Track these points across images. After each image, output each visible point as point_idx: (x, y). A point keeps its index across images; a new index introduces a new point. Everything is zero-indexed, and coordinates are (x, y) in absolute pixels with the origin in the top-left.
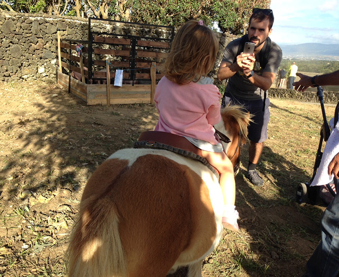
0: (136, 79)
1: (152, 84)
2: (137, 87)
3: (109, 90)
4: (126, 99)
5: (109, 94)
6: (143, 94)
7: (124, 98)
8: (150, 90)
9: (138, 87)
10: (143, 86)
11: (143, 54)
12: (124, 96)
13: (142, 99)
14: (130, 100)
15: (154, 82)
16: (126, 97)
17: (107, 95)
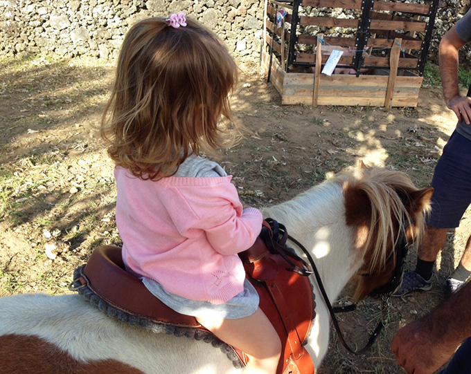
0: (364, 65)
1: (391, 75)
2: (363, 79)
3: (318, 83)
4: (343, 98)
5: (317, 89)
6: (373, 90)
7: (341, 96)
8: (385, 85)
9: (365, 79)
10: (375, 78)
11: (381, 24)
12: (340, 93)
13: (370, 99)
14: (349, 99)
15: (394, 72)
16: (344, 94)
17: (314, 91)
